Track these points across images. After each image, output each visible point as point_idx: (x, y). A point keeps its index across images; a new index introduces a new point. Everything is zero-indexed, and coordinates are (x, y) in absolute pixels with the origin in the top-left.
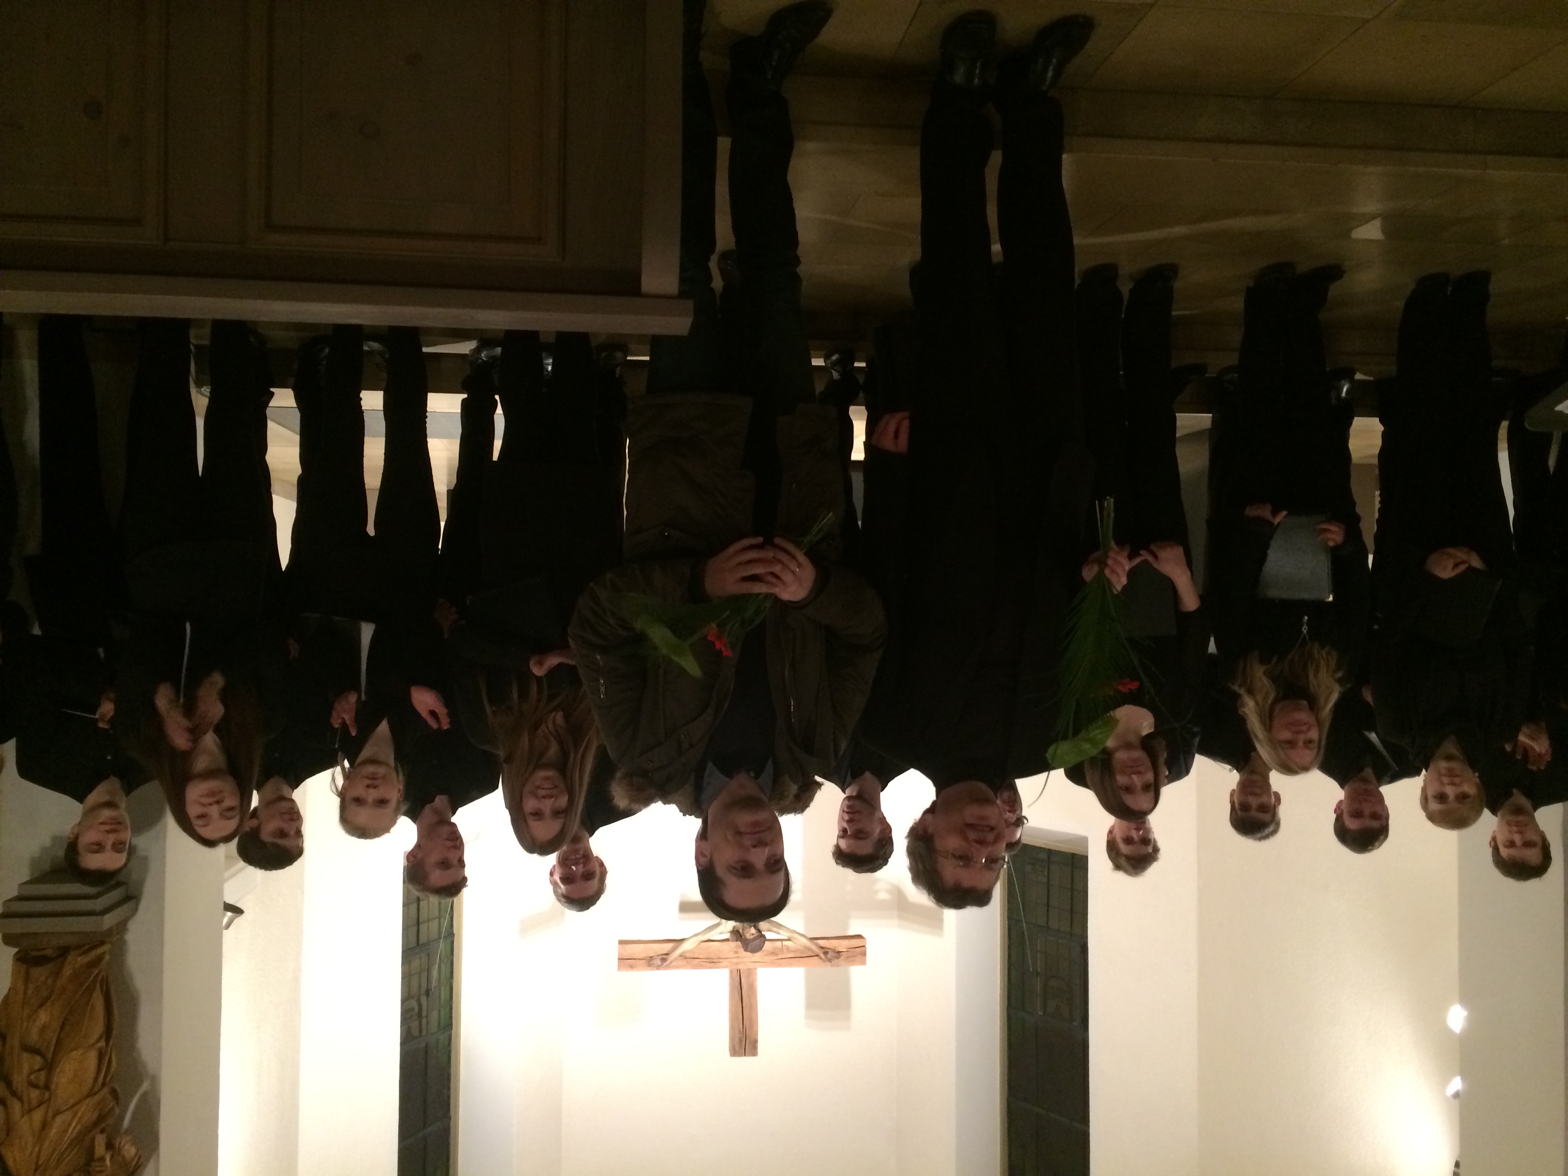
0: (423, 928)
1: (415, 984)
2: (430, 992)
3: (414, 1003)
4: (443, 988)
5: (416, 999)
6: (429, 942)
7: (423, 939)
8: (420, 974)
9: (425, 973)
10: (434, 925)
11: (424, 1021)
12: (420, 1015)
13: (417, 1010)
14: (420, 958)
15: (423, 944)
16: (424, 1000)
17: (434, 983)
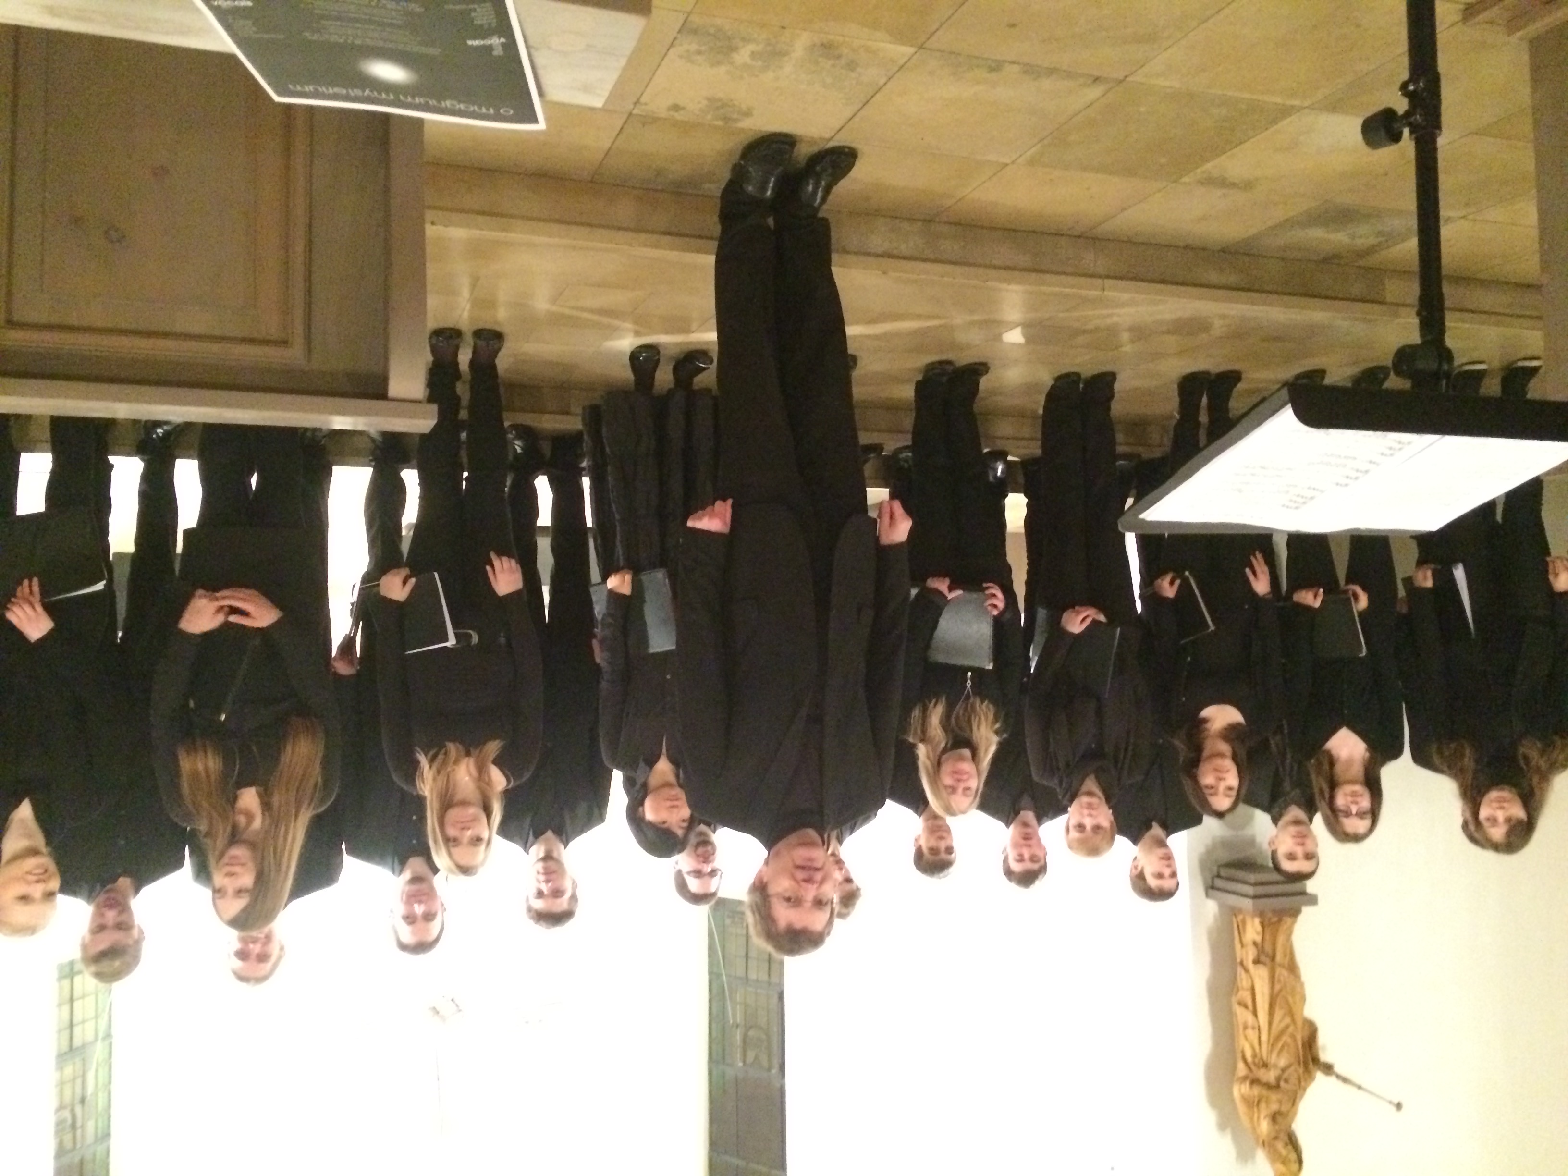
0: (77, 1030)
1: (68, 1093)
2: (87, 1101)
3: (67, 1114)
4: (100, 1094)
5: (69, 1108)
6: (84, 1046)
7: (77, 1042)
8: (74, 1080)
9: (79, 1081)
10: (90, 1027)
11: (79, 1132)
12: (73, 1126)
13: (69, 1121)
14: (74, 1063)
15: (77, 1048)
16: (78, 1110)
17: (90, 1090)
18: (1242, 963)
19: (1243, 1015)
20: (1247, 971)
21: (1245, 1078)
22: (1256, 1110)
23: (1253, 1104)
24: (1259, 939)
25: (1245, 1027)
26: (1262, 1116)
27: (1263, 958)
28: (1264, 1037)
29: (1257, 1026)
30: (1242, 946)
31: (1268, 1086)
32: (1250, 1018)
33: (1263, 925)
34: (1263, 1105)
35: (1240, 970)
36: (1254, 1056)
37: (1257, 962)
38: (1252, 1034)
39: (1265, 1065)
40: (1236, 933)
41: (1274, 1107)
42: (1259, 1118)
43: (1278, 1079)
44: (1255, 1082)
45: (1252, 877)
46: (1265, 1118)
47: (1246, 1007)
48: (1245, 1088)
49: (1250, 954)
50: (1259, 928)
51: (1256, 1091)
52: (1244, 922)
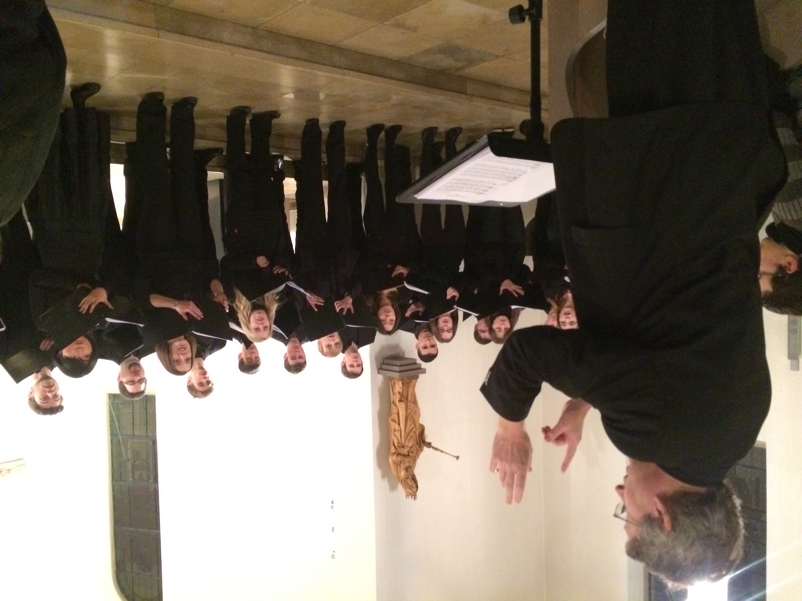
18: (393, 402)
19: (394, 425)
20: (395, 405)
21: (394, 454)
22: (399, 467)
23: (398, 464)
24: (401, 390)
25: (395, 431)
26: (402, 469)
27: (403, 399)
28: (403, 434)
29: (400, 429)
30: (394, 394)
31: (404, 456)
32: (397, 426)
33: (402, 384)
34: (402, 465)
35: (392, 405)
36: (399, 443)
37: (400, 401)
38: (398, 434)
39: (403, 447)
40: (391, 389)
41: (407, 464)
42: (400, 470)
43: (409, 452)
44: (399, 454)
45: (398, 363)
46: (403, 469)
47: (395, 422)
48: (394, 458)
49: (397, 397)
50: (401, 385)
51: (399, 458)
52: (394, 383)
